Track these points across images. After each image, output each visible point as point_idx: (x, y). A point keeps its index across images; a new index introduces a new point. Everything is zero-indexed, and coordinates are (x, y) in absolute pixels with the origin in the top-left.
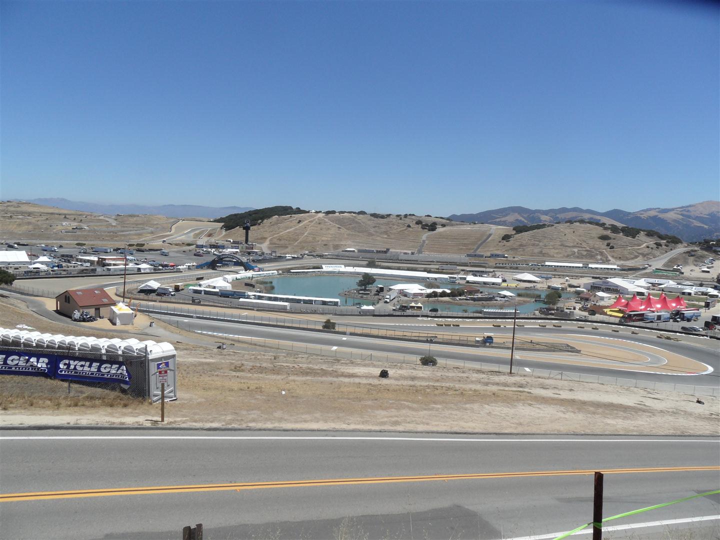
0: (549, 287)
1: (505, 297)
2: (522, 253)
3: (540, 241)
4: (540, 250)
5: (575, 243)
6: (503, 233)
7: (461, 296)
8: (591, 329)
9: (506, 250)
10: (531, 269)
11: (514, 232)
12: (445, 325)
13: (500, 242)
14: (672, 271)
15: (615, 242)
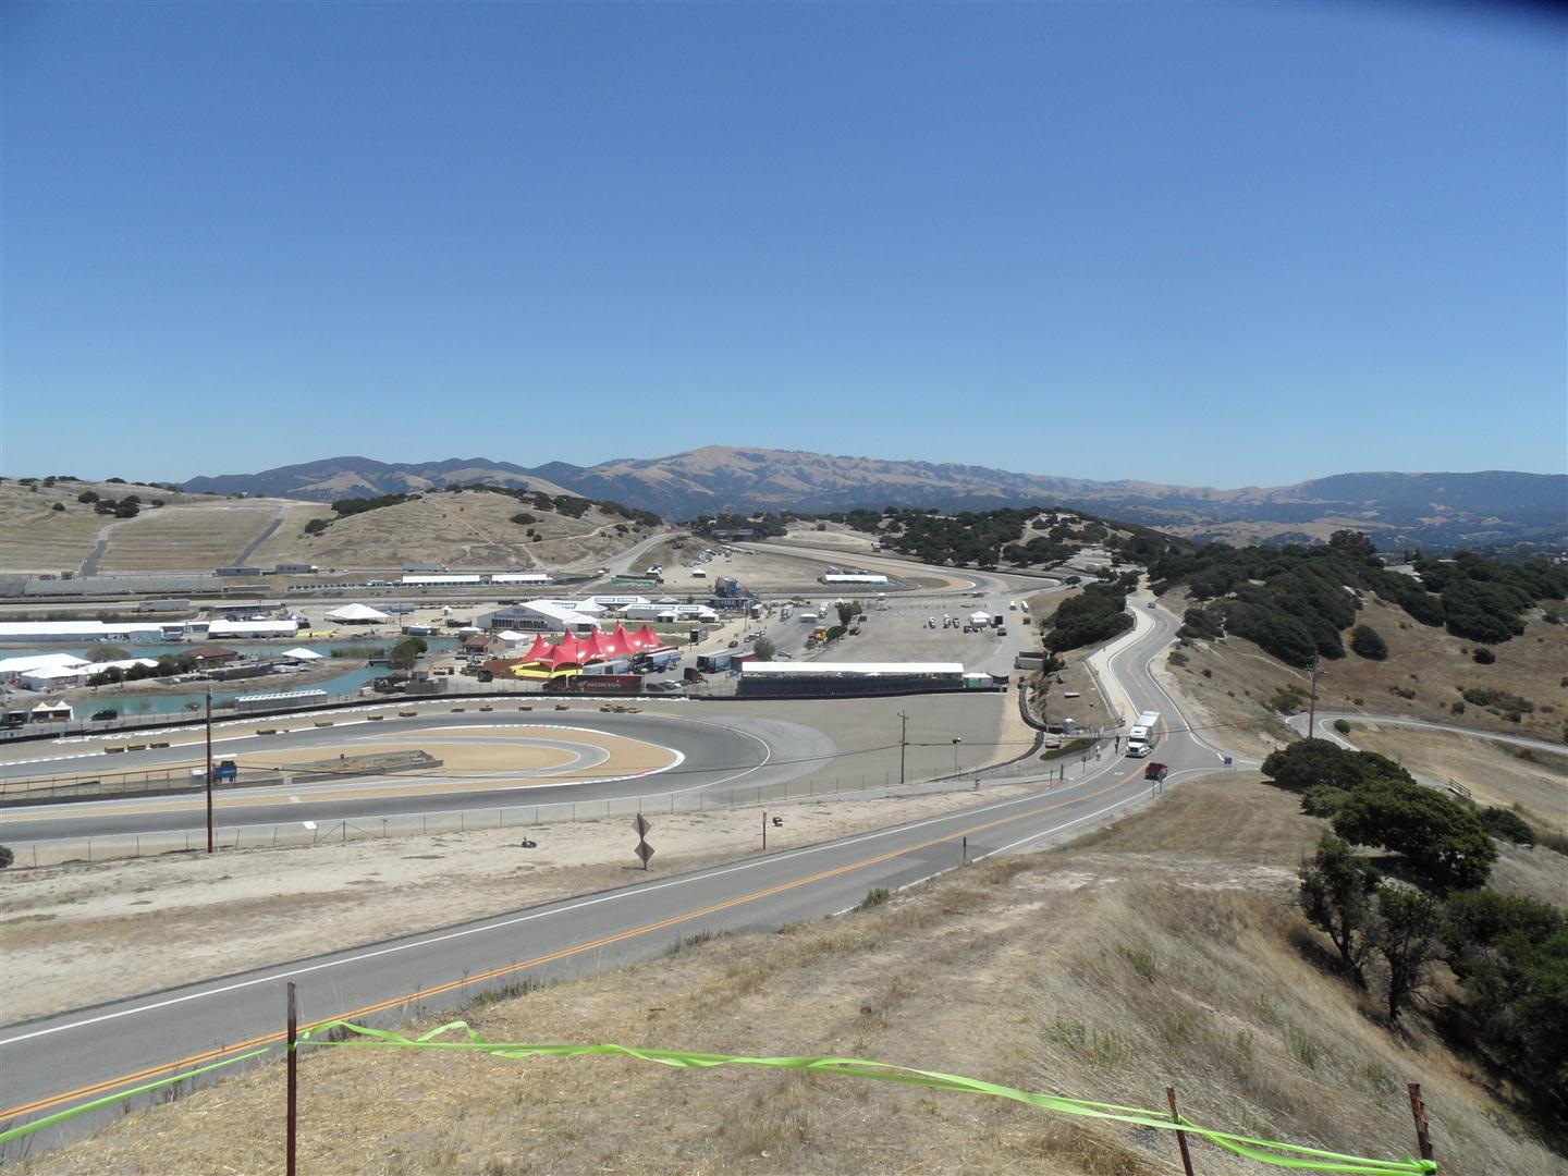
0: (405, 630)
1: (298, 662)
2: (352, 559)
3: (390, 532)
4: (390, 550)
5: (466, 533)
6: (308, 517)
7: (186, 671)
8: (478, 711)
9: (315, 556)
10: (368, 595)
11: (335, 514)
12: (129, 748)
13: (300, 537)
14: (645, 579)
15: (544, 527)
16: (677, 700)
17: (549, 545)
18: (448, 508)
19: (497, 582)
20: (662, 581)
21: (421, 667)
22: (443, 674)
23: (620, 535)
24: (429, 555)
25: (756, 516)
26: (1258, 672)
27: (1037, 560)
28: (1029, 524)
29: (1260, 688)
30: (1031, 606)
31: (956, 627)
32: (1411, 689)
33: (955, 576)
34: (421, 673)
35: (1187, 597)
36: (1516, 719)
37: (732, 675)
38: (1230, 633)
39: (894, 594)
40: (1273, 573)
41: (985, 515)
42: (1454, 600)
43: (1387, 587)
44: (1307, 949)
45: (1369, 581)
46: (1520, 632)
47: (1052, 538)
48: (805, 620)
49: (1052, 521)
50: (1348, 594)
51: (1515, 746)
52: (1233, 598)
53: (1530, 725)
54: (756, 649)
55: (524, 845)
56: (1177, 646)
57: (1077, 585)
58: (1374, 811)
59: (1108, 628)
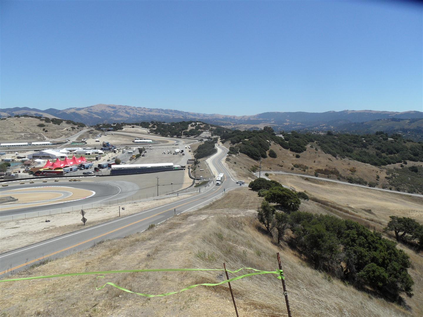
0: (3, 160)
5: (22, 130)
8: (29, 183)
14: (81, 142)
15: (48, 128)
16: (93, 177)
17: (50, 133)
18: (15, 122)
19: (34, 145)
20: (86, 143)
21: (9, 171)
22: (17, 173)
23: (73, 130)
24: (10, 137)
25: (114, 124)
26: (247, 162)
27: (192, 135)
28: (190, 125)
29: (248, 166)
30: (191, 147)
31: (171, 153)
32: (282, 165)
33: (170, 140)
34: (9, 173)
35: (230, 144)
36: (305, 171)
37: (109, 169)
38: (241, 153)
39: (154, 145)
40: (250, 137)
41: (178, 123)
42: (292, 143)
43: (277, 140)
44: (259, 229)
45: (272, 139)
46: (305, 150)
47: (196, 129)
48: (129, 153)
49: (196, 125)
50: (268, 142)
51: (304, 177)
52: (241, 144)
53: (308, 172)
54: (115, 161)
55: (46, 221)
56: (228, 156)
57: (203, 141)
58: (274, 194)
59: (211, 152)
